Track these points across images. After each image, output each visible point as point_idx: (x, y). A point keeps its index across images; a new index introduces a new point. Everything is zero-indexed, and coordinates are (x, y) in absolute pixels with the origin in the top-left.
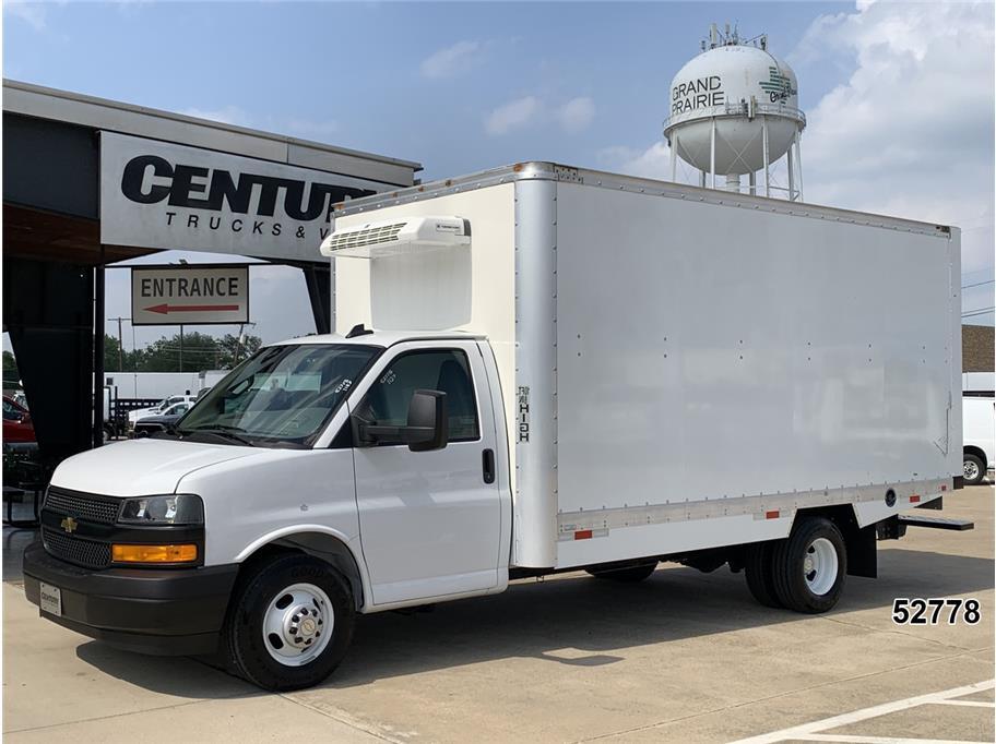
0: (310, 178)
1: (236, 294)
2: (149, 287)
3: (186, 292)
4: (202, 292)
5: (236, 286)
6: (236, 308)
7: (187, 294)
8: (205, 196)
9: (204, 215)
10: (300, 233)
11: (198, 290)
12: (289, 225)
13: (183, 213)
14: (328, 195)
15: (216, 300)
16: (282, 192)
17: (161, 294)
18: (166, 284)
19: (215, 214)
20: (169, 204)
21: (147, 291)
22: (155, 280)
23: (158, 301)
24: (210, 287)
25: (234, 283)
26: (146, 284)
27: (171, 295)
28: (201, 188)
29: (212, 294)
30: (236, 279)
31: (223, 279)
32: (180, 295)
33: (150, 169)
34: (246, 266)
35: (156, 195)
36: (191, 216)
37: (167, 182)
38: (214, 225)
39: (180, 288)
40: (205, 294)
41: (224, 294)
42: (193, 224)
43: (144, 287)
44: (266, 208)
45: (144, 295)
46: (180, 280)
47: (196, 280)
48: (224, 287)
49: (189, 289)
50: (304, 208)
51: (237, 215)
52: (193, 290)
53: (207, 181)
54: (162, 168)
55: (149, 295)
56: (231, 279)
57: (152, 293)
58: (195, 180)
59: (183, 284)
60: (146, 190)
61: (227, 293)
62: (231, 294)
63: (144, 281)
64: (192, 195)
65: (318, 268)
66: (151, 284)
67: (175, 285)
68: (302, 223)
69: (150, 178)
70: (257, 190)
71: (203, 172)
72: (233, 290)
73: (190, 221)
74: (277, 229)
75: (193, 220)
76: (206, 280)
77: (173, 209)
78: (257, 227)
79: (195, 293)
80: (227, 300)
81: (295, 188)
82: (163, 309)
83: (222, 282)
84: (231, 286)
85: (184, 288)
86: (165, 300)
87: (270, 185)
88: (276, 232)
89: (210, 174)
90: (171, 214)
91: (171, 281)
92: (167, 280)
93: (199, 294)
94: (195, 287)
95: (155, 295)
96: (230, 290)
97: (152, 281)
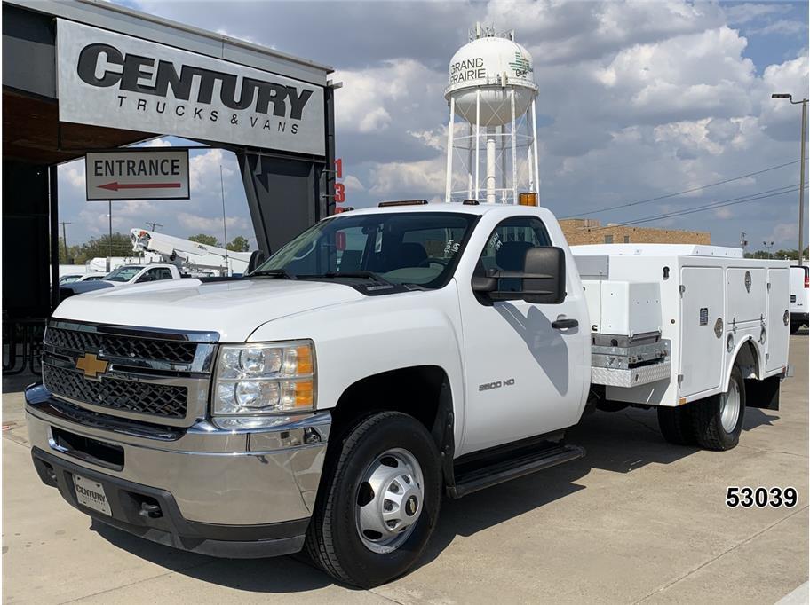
0: (242, 72)
1: (178, 173)
2: (101, 168)
3: (133, 171)
4: (148, 172)
5: (178, 167)
6: (178, 185)
7: (135, 174)
8: (151, 83)
9: (152, 99)
10: (234, 120)
11: (144, 170)
12: (225, 112)
13: (133, 97)
14: (257, 89)
15: (161, 179)
16: (218, 83)
17: (112, 174)
18: (116, 165)
19: (161, 99)
20: (121, 88)
21: (99, 171)
22: (107, 162)
23: (109, 179)
24: (155, 167)
25: (175, 164)
26: (99, 165)
27: (120, 174)
28: (149, 75)
29: (156, 173)
30: (178, 161)
31: (167, 161)
32: (128, 174)
33: (102, 56)
34: (186, 149)
35: (108, 79)
36: (140, 100)
37: (119, 68)
38: (160, 109)
39: (129, 168)
40: (151, 174)
41: (167, 174)
42: (141, 108)
43: (97, 168)
44: (205, 97)
45: (97, 174)
46: (129, 161)
47: (142, 161)
48: (167, 167)
49: (136, 169)
50: (237, 99)
51: (180, 102)
52: (140, 170)
53: (154, 70)
54: (114, 56)
55: (101, 174)
56: (173, 161)
57: (104, 173)
58: (143, 68)
59: (131, 165)
60: (99, 75)
61: (170, 173)
62: (173, 173)
63: (97, 162)
64: (141, 81)
65: (250, 152)
66: (103, 165)
67: (124, 165)
68: (235, 111)
69: (103, 65)
70: (196, 80)
71: (150, 61)
72: (176, 170)
73: (139, 105)
74: (214, 115)
75: (142, 104)
76: (151, 162)
77: (124, 93)
78: (197, 113)
79: (142, 173)
80: (171, 179)
81: (229, 80)
82: (114, 187)
83: (165, 163)
84: (173, 167)
85: (132, 168)
86: (116, 178)
87: (208, 76)
88: (214, 118)
89: (156, 64)
90: (122, 98)
91: (120, 162)
92: (117, 161)
93: (146, 174)
94: (142, 168)
95: (106, 174)
96: (173, 170)
97: (104, 162)
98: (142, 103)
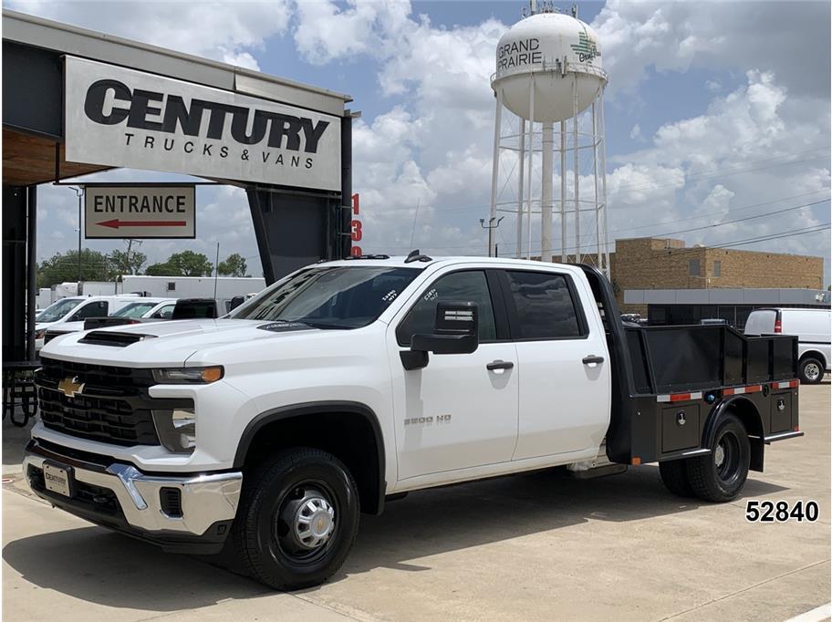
0: (253, 106)
1: (184, 211)
2: (101, 203)
3: (136, 208)
4: (152, 210)
5: (183, 204)
6: (183, 224)
7: (137, 211)
8: (160, 119)
9: (160, 136)
10: (245, 156)
11: (148, 207)
12: (236, 148)
13: (141, 134)
14: (270, 121)
15: (164, 216)
16: (229, 117)
17: (113, 210)
18: (118, 201)
19: (170, 136)
20: (128, 126)
21: (99, 207)
22: (107, 198)
23: (110, 216)
24: (160, 205)
25: (181, 201)
26: (99, 200)
27: (122, 211)
28: (157, 111)
29: (161, 211)
30: (184, 197)
31: (172, 197)
32: (130, 211)
33: (111, 92)
34: (193, 185)
35: (117, 115)
36: (147, 138)
37: (126, 105)
38: (168, 147)
39: (131, 204)
40: (154, 211)
41: (172, 211)
42: (149, 145)
43: (96, 204)
44: (215, 132)
45: (96, 210)
46: (131, 197)
47: (145, 198)
48: (172, 204)
49: (139, 206)
50: (249, 133)
51: (189, 138)
52: (143, 207)
53: (162, 105)
54: (122, 91)
55: (101, 211)
56: (179, 198)
57: (104, 209)
58: (152, 104)
59: (134, 201)
60: (107, 112)
61: (175, 210)
62: (178, 211)
63: (96, 197)
64: (149, 118)
65: (261, 189)
66: (104, 201)
67: (126, 202)
68: (246, 146)
69: (111, 101)
71: (158, 97)
72: (181, 207)
73: (147, 142)
74: (224, 151)
76: (155, 198)
77: (131, 130)
78: (206, 149)
79: (145, 210)
80: (175, 217)
81: (241, 113)
82: (115, 224)
83: (170, 199)
84: (179, 204)
85: (134, 205)
86: (117, 215)
87: (219, 110)
88: (224, 154)
89: (165, 98)
90: (129, 135)
91: (122, 198)
92: (119, 197)
93: (149, 211)
94: (145, 204)
95: (107, 211)
96: (178, 208)
97: (105, 198)
98: (150, 140)
